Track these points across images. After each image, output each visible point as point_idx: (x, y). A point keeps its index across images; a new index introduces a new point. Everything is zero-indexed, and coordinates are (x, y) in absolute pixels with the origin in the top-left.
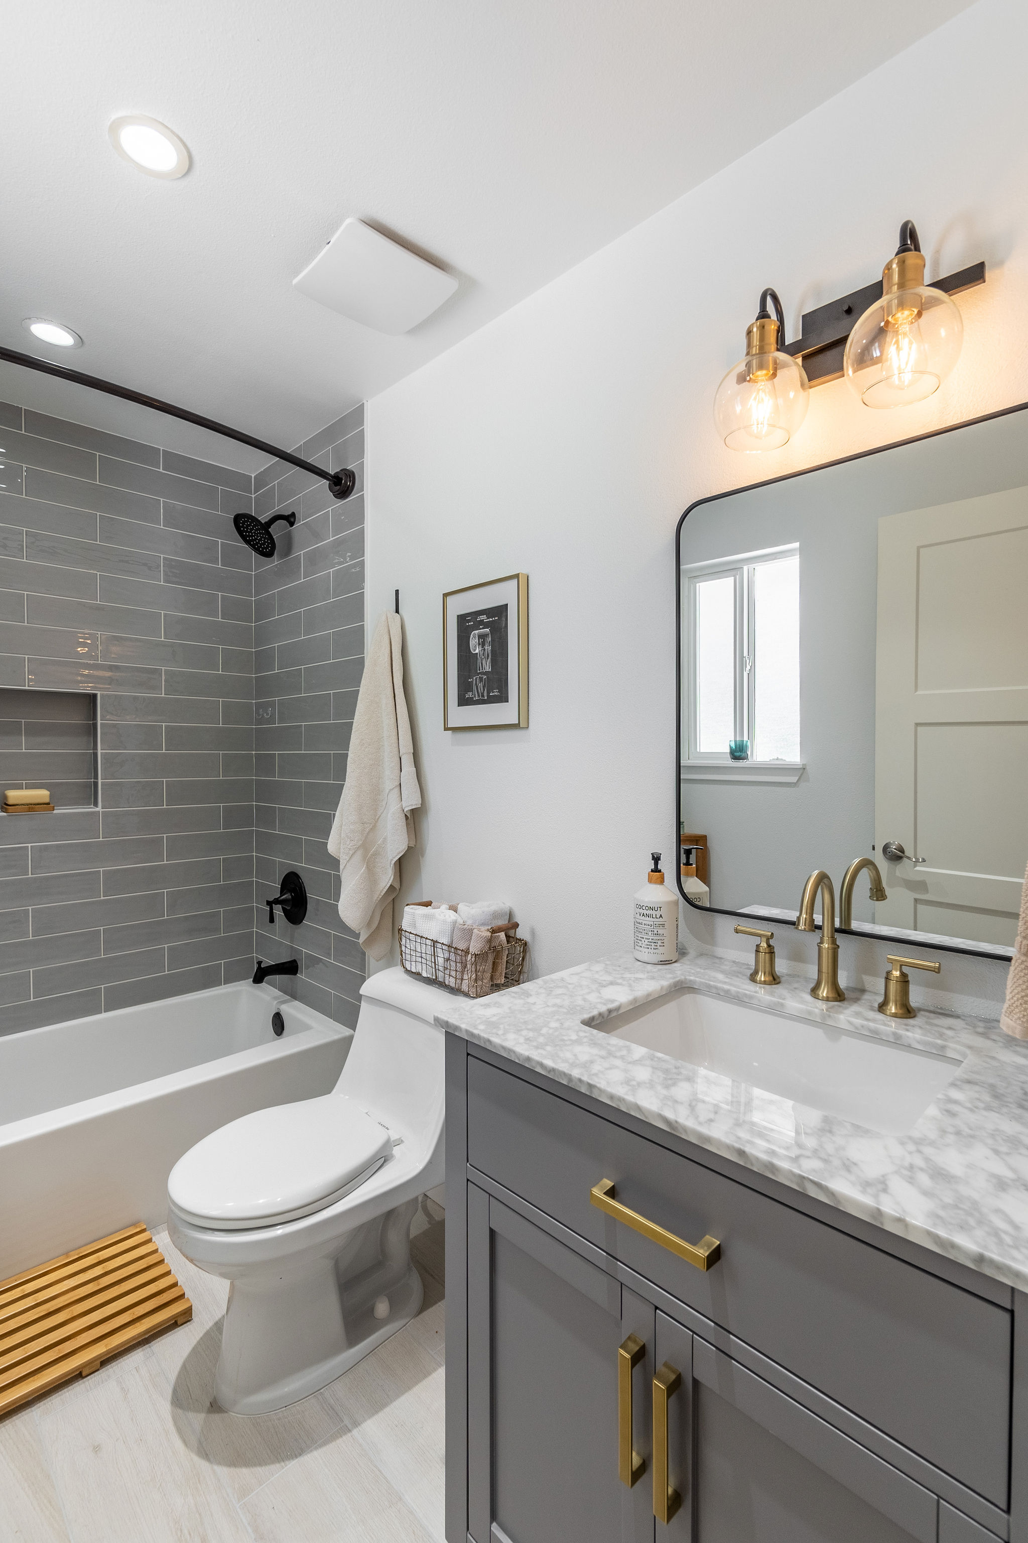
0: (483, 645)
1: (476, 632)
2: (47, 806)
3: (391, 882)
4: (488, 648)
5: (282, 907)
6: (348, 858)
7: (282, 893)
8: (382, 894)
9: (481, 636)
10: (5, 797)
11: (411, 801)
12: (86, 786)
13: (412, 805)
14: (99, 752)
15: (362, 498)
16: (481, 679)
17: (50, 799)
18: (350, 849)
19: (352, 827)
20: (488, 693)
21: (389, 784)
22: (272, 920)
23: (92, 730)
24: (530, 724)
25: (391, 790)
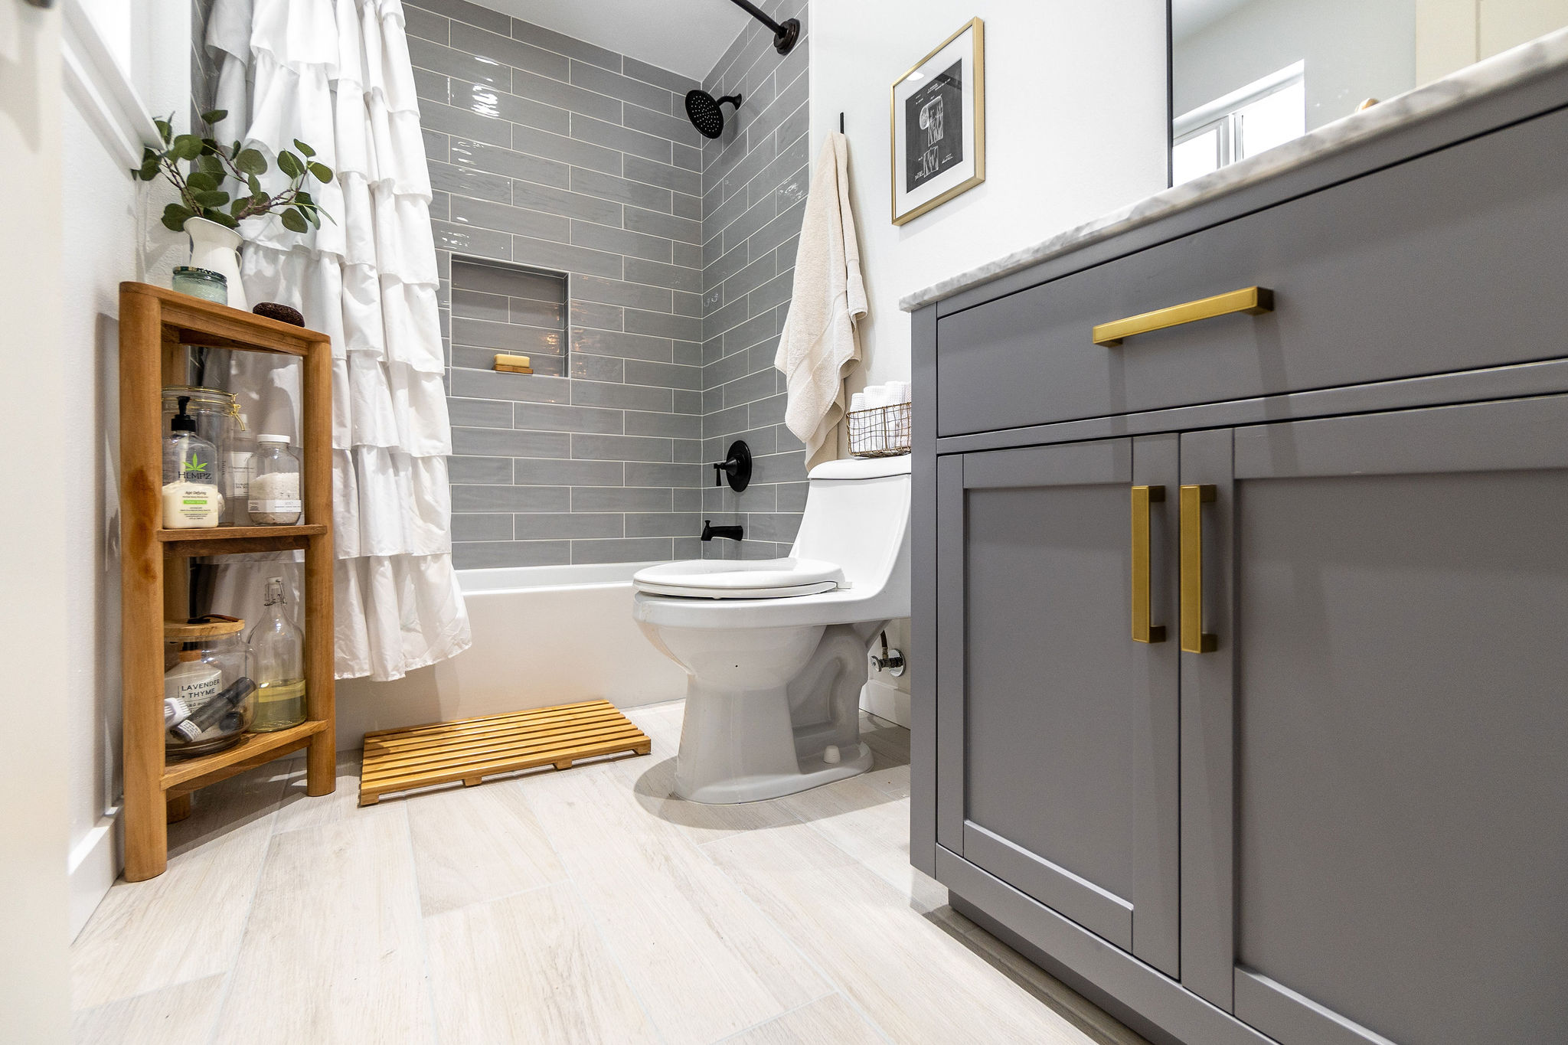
0: (935, 114)
1: (927, 106)
2: (528, 370)
3: (834, 399)
4: (940, 116)
5: (727, 473)
6: (794, 368)
7: (729, 459)
8: (828, 409)
9: (933, 108)
10: (495, 360)
11: (858, 305)
12: (559, 361)
13: (858, 309)
14: (570, 326)
15: (807, 41)
16: (932, 152)
17: (530, 363)
18: (796, 359)
19: (798, 336)
20: (940, 162)
21: (835, 291)
22: (719, 483)
23: (563, 311)
24: (988, 178)
25: (837, 297)
